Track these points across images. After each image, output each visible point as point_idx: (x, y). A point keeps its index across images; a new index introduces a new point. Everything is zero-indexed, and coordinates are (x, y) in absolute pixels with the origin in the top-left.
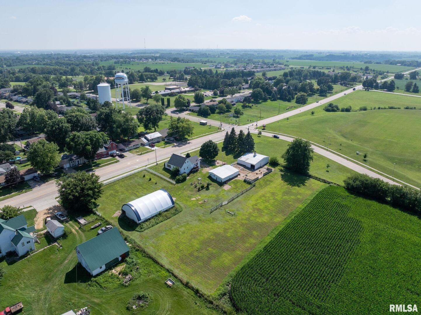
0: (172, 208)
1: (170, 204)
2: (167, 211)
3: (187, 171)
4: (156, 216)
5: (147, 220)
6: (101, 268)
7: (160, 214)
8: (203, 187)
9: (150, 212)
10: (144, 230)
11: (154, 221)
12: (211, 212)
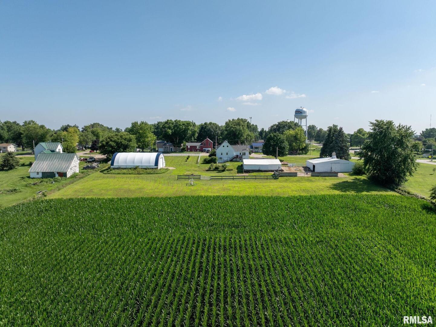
0: (153, 169)
1: (152, 164)
2: (146, 169)
3: (225, 158)
4: (131, 168)
5: (119, 168)
6: (38, 173)
7: (136, 168)
8: (216, 169)
9: (126, 162)
10: (108, 174)
11: (125, 171)
12: (178, 180)
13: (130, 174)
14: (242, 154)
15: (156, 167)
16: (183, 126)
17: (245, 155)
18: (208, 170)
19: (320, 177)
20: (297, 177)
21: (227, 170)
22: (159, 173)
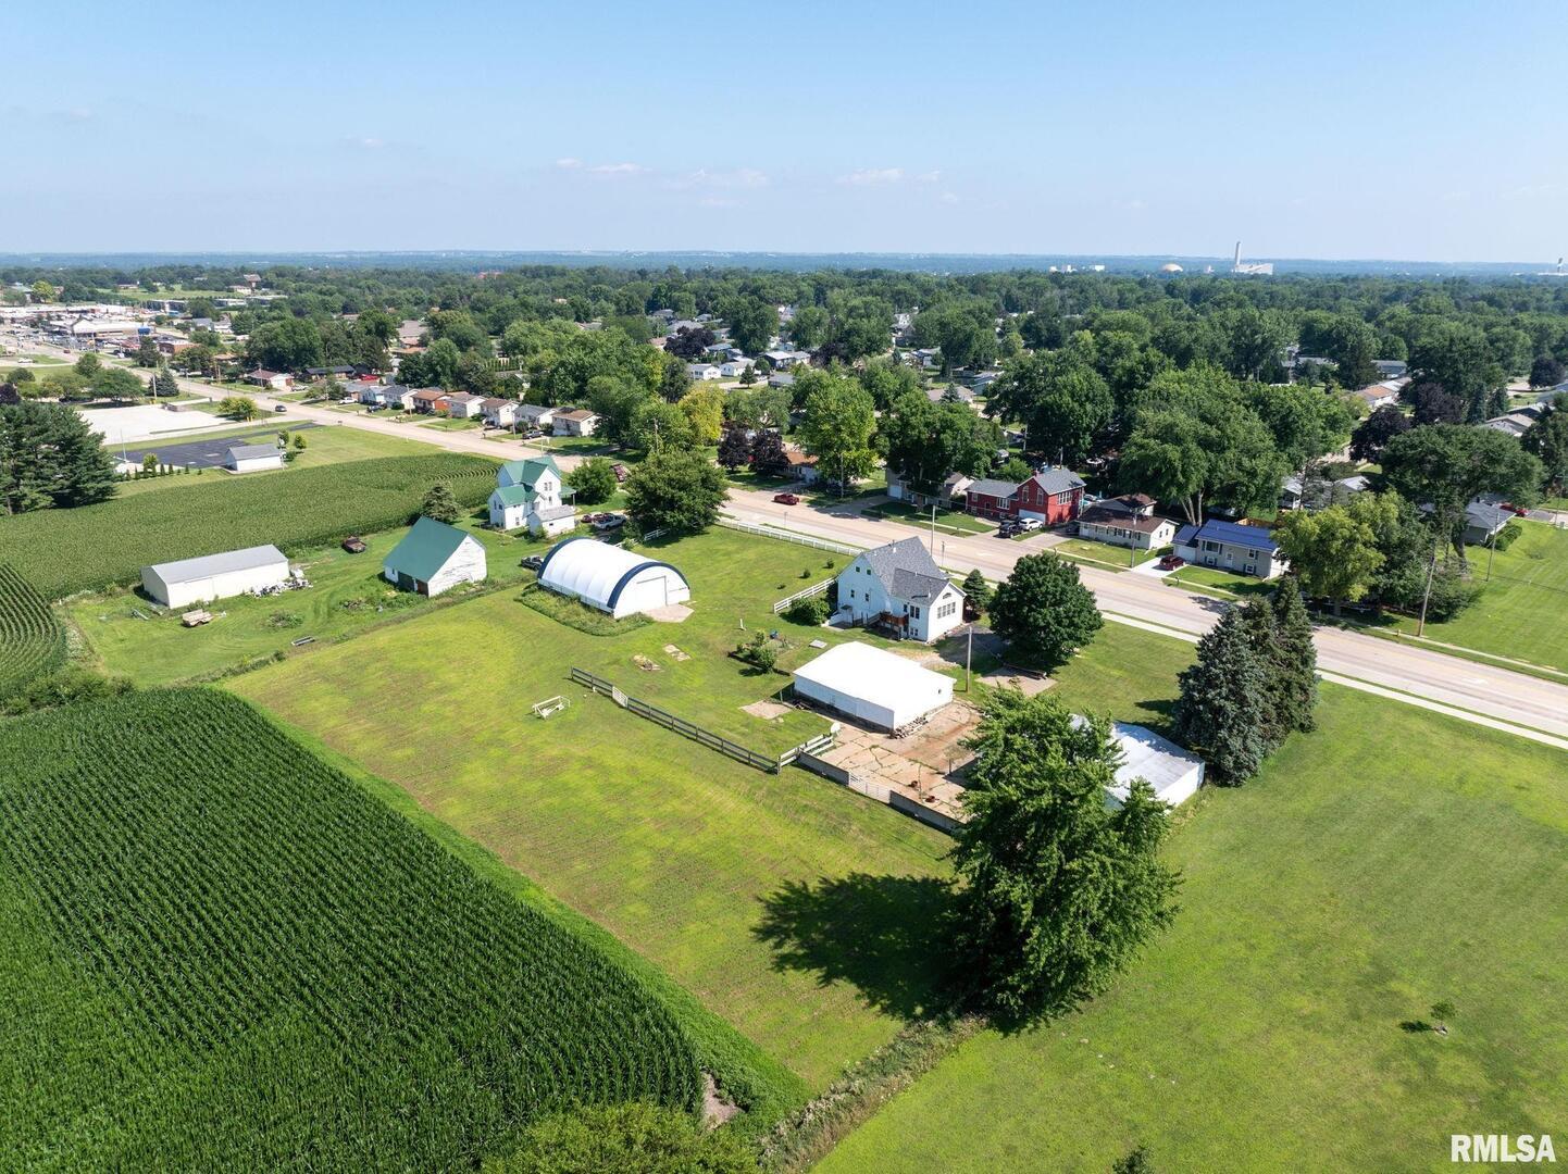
2: (588, 607)
3: (859, 611)
4: (565, 597)
6: (393, 571)
7: (572, 601)
8: (755, 657)
9: (563, 578)
10: (519, 601)
11: (551, 602)
12: (572, 680)
13: (549, 615)
14: (909, 609)
15: (609, 609)
18: (731, 655)
19: (910, 820)
20: (842, 789)
21: (776, 671)
22: (600, 632)
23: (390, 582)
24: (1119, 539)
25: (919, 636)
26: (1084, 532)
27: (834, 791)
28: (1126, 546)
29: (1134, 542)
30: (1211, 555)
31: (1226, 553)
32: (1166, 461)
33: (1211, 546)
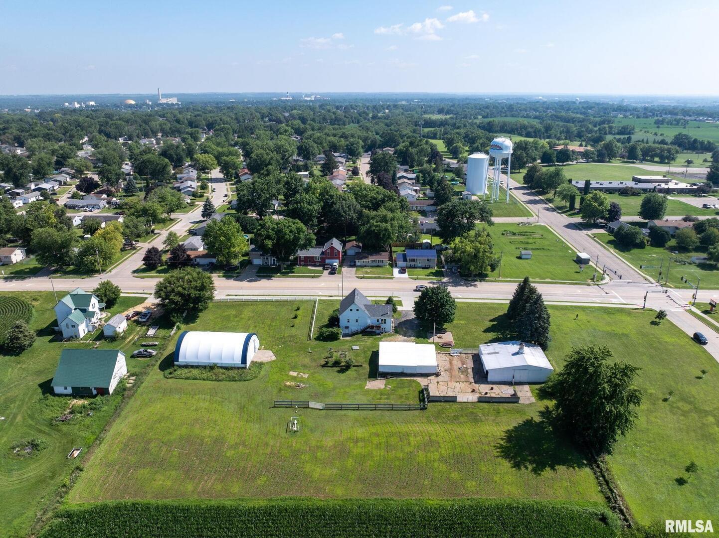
0: (238, 368)
1: (238, 361)
2: (227, 368)
3: (354, 327)
4: (205, 367)
5: (187, 366)
6: (66, 388)
7: (212, 367)
8: (336, 364)
9: (197, 357)
10: (171, 378)
11: (195, 372)
12: (275, 407)
13: (204, 380)
14: (380, 321)
15: (243, 365)
16: (291, 234)
17: (385, 323)
18: (323, 366)
19: (491, 404)
20: (456, 404)
21: (354, 366)
22: (248, 378)
23: (66, 395)
24: (374, 264)
25: (386, 331)
26: (358, 264)
27: (455, 406)
28: (378, 266)
29: (380, 264)
30: (413, 263)
31: (418, 262)
32: (386, 230)
33: (413, 260)
